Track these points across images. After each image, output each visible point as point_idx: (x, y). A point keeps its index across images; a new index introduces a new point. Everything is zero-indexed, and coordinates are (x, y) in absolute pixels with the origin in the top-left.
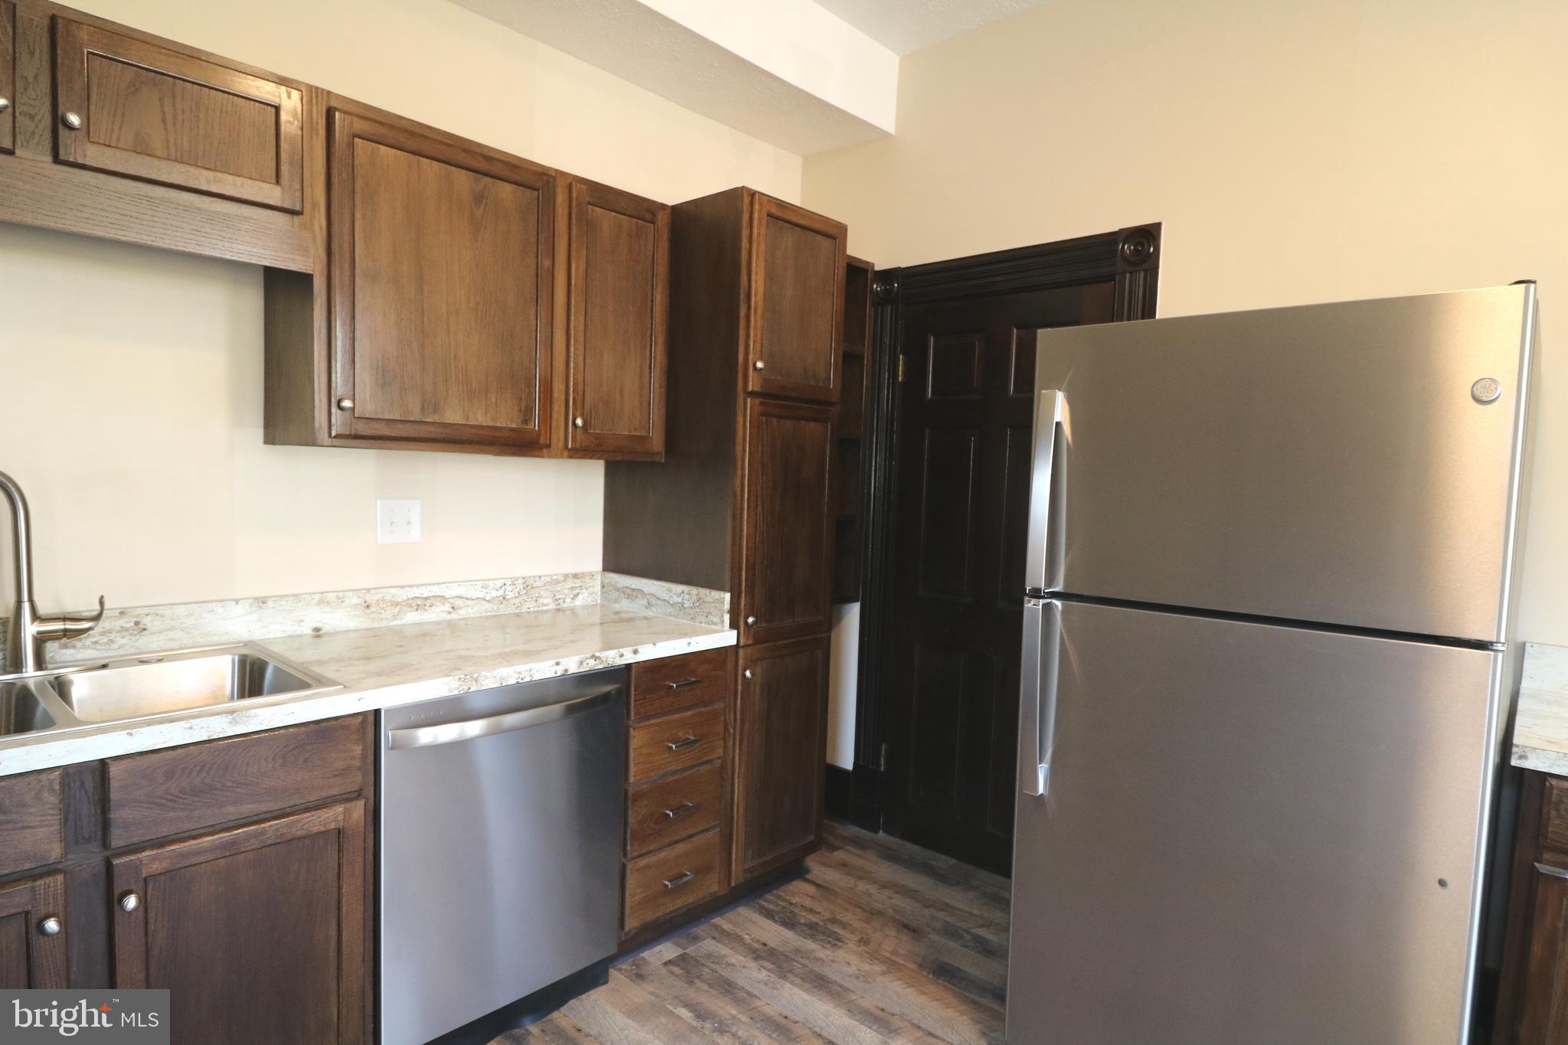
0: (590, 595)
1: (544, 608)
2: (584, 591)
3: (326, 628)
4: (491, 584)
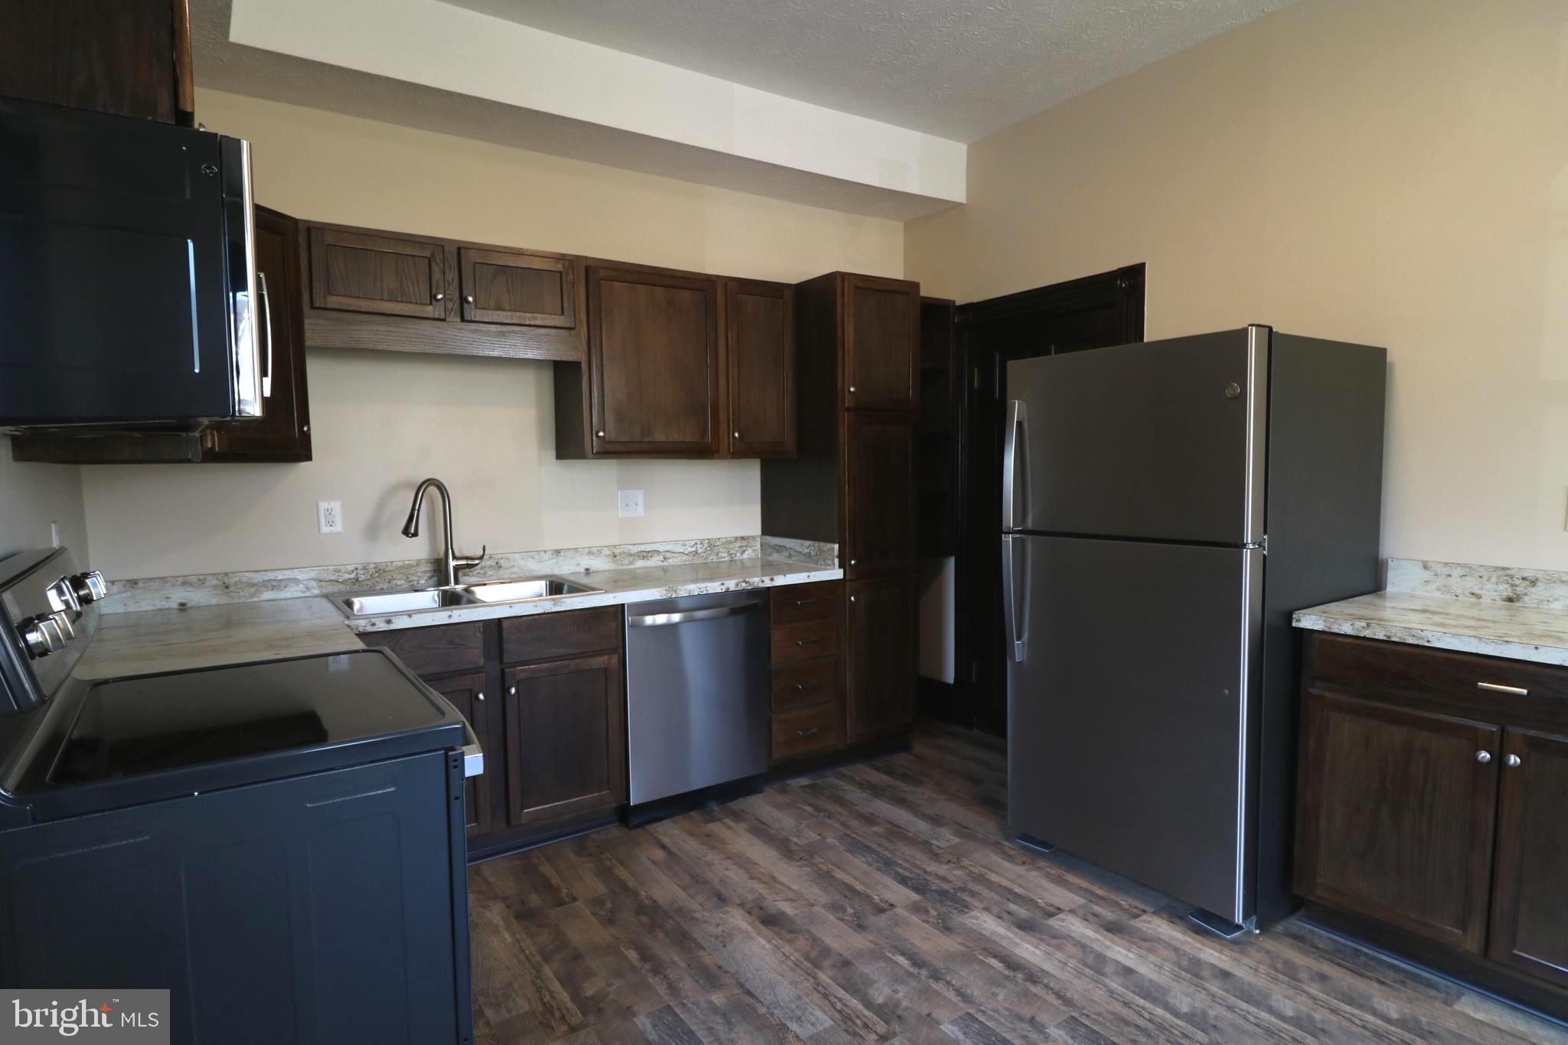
0: (752, 553)
1: (723, 560)
2: (749, 549)
3: (593, 569)
4: (687, 543)
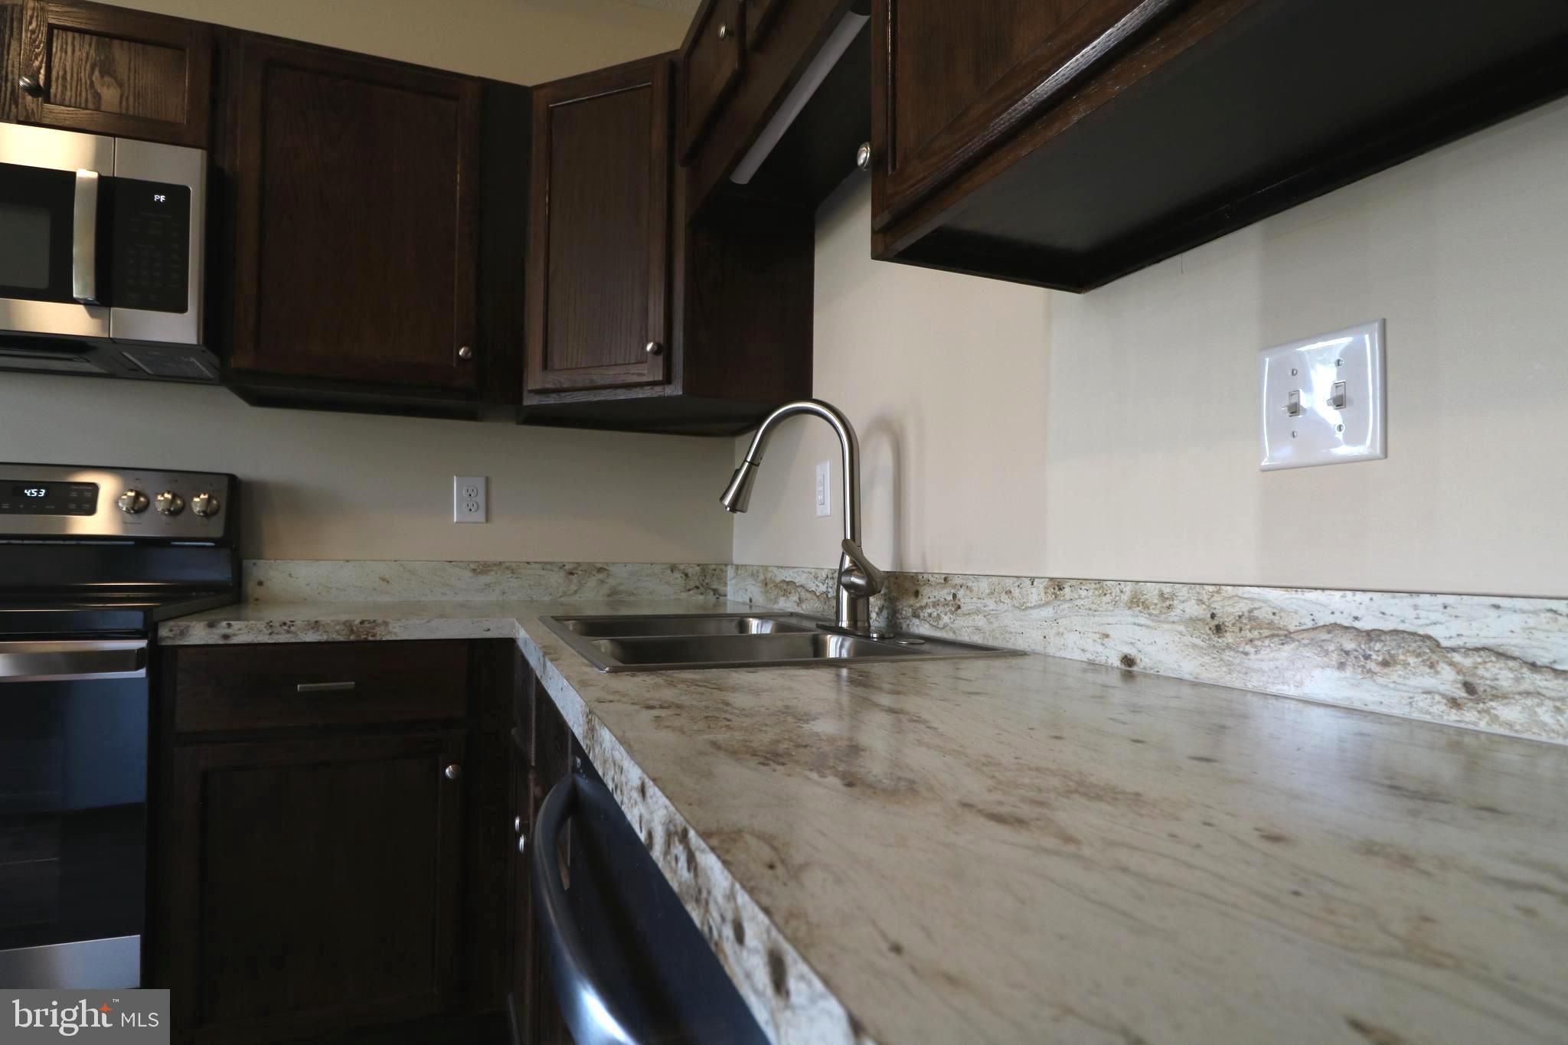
3: (1144, 662)
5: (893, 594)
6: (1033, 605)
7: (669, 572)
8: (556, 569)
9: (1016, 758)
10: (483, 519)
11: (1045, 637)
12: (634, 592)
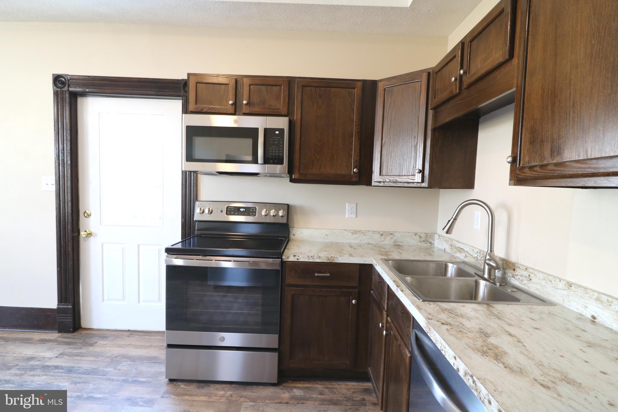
5: (505, 267)
6: (559, 288)
7: (414, 235)
8: (377, 233)
9: (549, 364)
10: (355, 217)
11: (563, 300)
12: (402, 242)
